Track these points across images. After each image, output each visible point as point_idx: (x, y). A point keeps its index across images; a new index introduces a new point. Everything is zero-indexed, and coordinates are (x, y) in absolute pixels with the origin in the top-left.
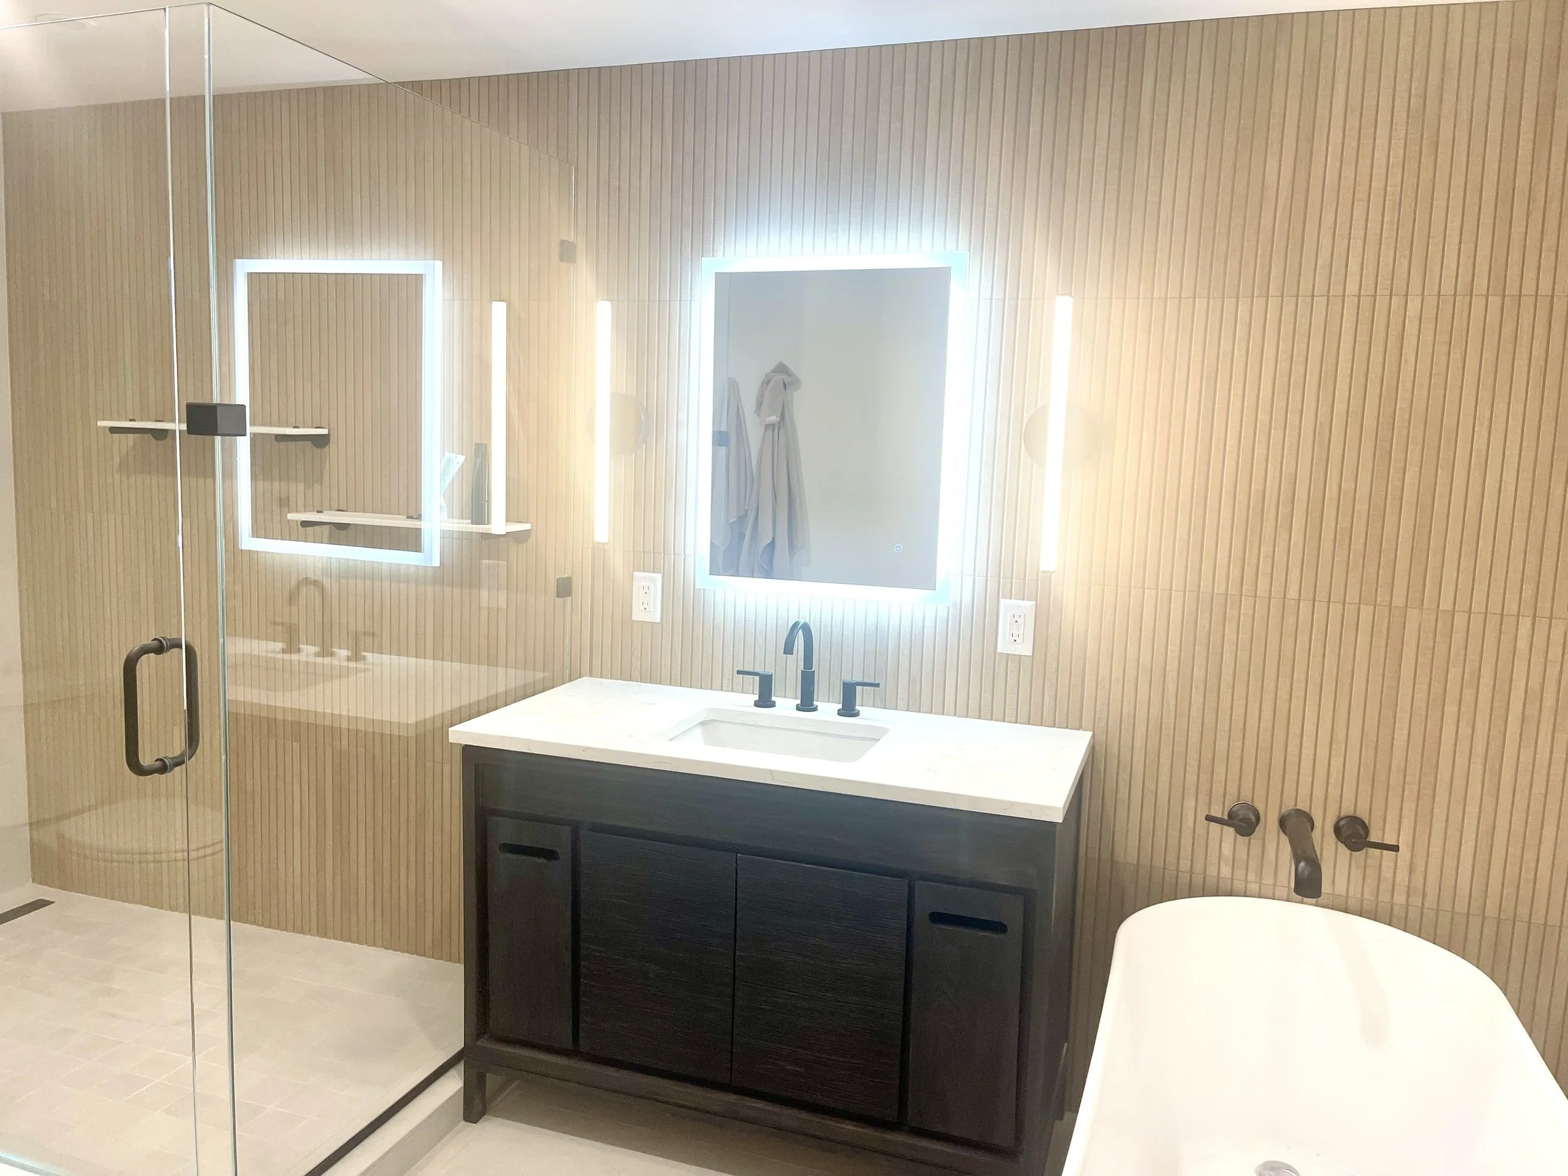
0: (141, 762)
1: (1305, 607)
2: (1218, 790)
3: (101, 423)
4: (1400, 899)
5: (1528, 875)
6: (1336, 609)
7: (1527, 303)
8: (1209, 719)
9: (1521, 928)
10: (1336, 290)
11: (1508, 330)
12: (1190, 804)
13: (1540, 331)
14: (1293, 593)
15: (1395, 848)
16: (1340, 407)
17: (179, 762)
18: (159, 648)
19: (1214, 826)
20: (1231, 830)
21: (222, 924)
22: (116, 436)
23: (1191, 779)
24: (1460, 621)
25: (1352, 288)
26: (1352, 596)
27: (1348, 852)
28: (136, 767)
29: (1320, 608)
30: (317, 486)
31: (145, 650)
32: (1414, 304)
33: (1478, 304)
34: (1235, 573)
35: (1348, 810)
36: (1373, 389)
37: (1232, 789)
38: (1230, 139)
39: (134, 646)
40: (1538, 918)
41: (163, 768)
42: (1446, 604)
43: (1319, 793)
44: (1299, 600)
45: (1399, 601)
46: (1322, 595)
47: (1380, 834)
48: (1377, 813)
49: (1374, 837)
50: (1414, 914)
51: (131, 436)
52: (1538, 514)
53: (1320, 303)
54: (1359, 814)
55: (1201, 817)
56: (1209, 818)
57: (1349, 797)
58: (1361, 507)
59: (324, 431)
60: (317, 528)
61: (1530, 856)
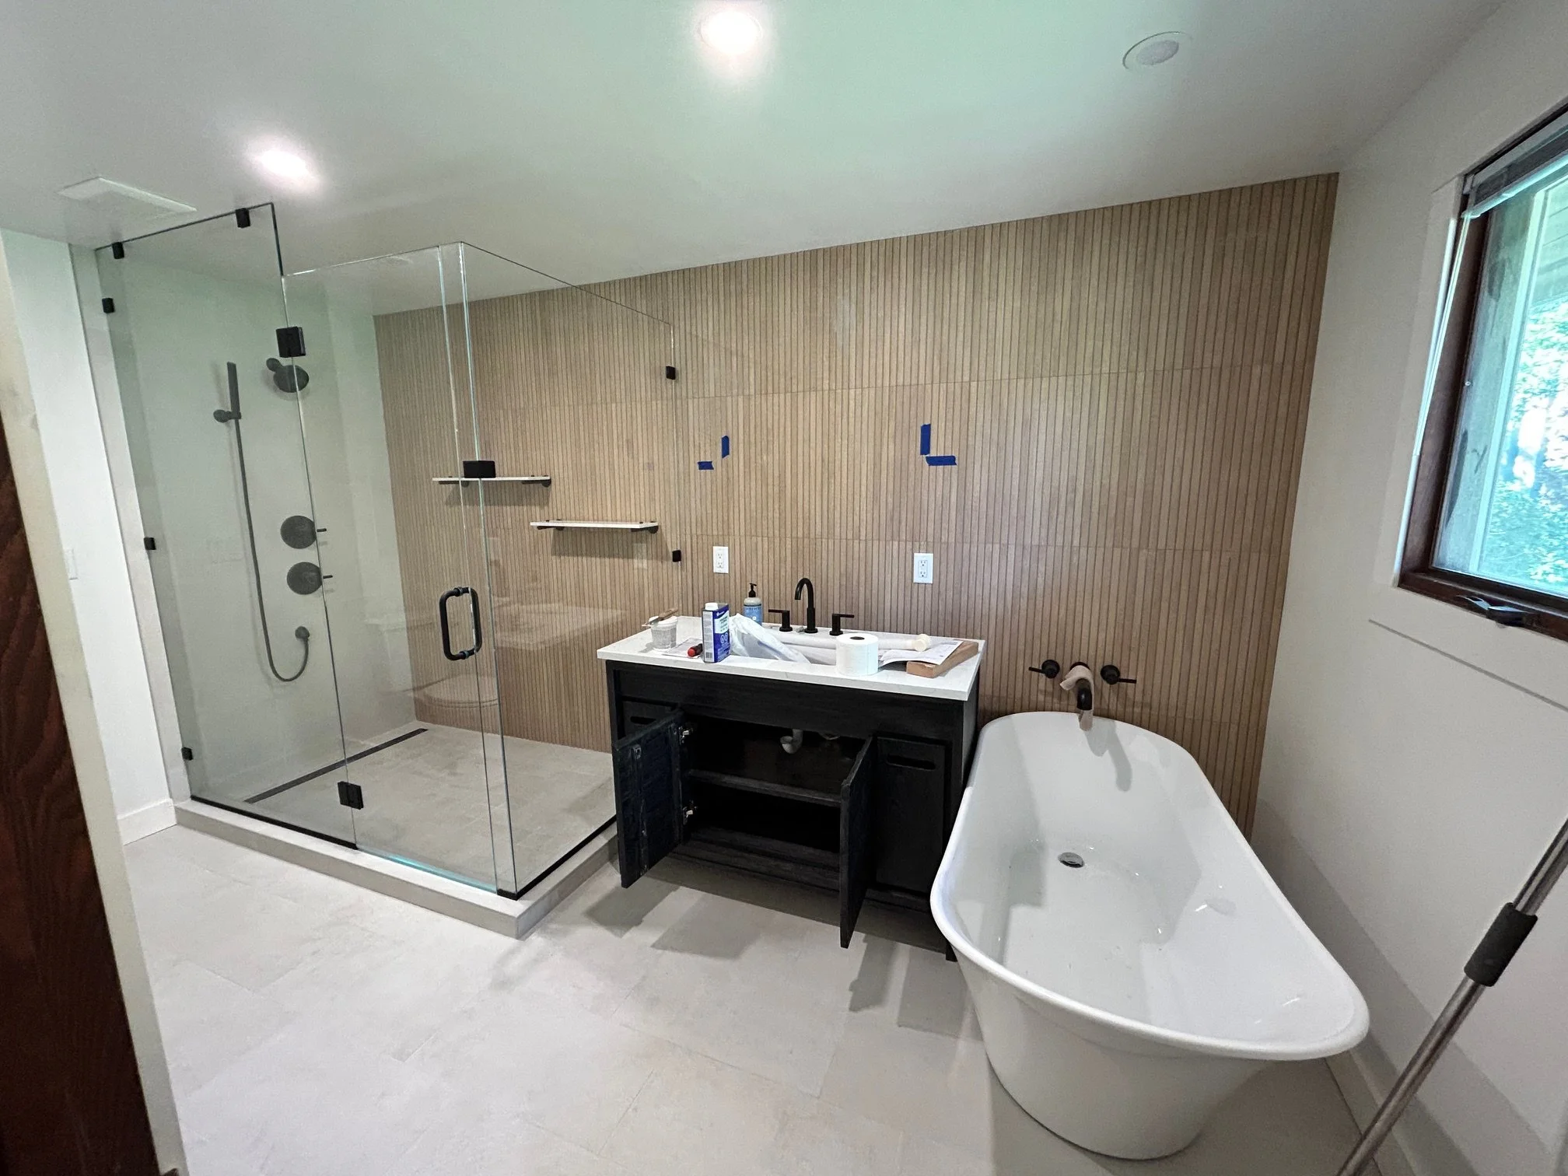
0: (451, 651)
1: (1083, 551)
2: (1036, 654)
3: (434, 479)
4: (1137, 710)
5: (1210, 696)
6: (1100, 551)
7: (1206, 372)
8: (1031, 615)
9: (1206, 725)
10: (1097, 371)
11: (1195, 388)
12: (1020, 662)
13: (1214, 388)
14: (1076, 543)
15: (1134, 681)
16: (1100, 437)
17: (471, 653)
18: (457, 593)
19: (1035, 674)
20: (1043, 675)
21: (499, 736)
22: (443, 485)
23: (1021, 647)
24: (1169, 554)
25: (1105, 369)
26: (1109, 544)
27: (1109, 685)
28: (449, 655)
29: (1092, 550)
30: (546, 508)
31: (451, 594)
32: (1141, 376)
33: (1177, 375)
34: (1044, 534)
35: (1108, 662)
36: (1119, 426)
37: (1044, 653)
38: (1034, 288)
39: (445, 591)
40: (1216, 719)
41: (463, 656)
42: (1161, 546)
43: (1092, 653)
44: (1080, 547)
45: (1135, 544)
46: (1093, 543)
47: (1126, 675)
48: (1124, 663)
49: (1123, 676)
50: (1145, 718)
51: (451, 485)
52: (1213, 494)
53: (1088, 379)
54: (1115, 664)
55: (1027, 669)
56: (1031, 669)
57: (1109, 654)
58: (1114, 493)
59: (548, 478)
60: (547, 529)
61: (1211, 684)
